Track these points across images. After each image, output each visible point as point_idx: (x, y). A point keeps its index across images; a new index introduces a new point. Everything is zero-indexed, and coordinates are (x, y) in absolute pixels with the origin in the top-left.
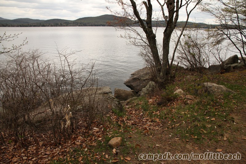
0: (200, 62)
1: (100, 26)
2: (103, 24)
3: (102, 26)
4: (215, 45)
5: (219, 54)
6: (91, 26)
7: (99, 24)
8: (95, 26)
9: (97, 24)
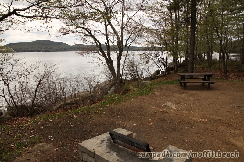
0: (138, 75)
1: (34, 51)
2: (38, 49)
3: (37, 52)
4: (145, 64)
5: (148, 69)
6: (24, 52)
7: (33, 49)
8: (29, 51)
9: (30, 50)
